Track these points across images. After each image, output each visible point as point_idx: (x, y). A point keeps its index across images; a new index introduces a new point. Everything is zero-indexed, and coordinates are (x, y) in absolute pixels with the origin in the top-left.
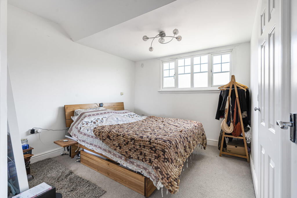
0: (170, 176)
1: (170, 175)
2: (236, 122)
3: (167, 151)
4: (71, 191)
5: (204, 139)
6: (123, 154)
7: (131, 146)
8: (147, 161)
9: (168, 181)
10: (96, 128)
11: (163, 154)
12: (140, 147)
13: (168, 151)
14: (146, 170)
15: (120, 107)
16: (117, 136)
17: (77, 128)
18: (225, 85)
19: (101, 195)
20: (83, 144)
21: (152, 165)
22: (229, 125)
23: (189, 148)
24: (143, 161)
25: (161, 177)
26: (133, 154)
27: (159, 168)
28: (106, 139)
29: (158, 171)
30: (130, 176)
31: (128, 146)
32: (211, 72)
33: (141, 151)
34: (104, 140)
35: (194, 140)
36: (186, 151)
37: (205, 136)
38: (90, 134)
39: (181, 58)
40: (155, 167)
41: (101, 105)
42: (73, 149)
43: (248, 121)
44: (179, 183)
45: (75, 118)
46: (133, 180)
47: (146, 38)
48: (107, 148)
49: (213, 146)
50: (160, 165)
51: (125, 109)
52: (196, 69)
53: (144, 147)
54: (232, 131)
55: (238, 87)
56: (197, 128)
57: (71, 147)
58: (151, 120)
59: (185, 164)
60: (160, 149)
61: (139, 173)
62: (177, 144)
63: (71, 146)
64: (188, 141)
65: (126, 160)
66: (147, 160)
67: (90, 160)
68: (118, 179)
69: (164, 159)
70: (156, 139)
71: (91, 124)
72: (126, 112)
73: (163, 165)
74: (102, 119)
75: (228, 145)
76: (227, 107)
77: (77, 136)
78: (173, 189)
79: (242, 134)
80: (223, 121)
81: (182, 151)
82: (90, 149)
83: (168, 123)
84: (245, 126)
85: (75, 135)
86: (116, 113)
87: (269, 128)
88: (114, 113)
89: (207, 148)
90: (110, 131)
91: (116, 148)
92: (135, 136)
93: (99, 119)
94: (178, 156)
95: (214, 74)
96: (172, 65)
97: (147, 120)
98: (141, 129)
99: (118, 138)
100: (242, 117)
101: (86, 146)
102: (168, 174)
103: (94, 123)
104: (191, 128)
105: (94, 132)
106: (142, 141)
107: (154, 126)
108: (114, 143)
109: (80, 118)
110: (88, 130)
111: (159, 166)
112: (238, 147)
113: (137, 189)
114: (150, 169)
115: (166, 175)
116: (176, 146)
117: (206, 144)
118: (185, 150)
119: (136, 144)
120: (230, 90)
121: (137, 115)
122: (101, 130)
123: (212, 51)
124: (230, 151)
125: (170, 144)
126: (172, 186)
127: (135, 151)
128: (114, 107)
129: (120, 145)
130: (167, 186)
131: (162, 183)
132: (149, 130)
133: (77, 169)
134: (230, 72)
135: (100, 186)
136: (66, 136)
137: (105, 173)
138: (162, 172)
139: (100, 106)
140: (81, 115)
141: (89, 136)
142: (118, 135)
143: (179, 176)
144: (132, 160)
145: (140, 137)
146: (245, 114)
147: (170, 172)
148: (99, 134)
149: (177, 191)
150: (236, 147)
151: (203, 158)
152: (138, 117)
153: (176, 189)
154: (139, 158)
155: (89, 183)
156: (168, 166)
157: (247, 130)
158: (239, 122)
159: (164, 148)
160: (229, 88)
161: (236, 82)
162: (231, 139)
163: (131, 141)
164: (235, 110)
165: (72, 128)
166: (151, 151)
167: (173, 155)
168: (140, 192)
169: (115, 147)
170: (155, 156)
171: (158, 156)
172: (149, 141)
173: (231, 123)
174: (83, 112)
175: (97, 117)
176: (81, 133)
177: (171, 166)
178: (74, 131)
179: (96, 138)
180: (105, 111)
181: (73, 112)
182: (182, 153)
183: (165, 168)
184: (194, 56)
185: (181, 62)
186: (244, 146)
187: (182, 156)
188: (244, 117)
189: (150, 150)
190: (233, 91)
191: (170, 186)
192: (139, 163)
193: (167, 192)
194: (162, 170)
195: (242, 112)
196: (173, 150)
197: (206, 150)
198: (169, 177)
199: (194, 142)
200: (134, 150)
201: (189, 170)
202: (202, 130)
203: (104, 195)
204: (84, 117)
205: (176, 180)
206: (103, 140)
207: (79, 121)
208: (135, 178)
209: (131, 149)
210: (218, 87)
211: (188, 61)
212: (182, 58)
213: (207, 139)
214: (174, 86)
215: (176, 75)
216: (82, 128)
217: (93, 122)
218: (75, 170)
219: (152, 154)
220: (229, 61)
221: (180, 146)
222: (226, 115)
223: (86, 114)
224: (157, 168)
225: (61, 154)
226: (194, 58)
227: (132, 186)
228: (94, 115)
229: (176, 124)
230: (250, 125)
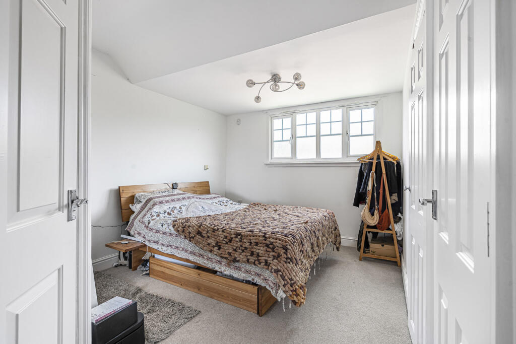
0: (295, 283)
1: (295, 280)
2: (382, 210)
3: (290, 248)
4: (148, 313)
5: (338, 235)
6: (224, 256)
7: (236, 244)
8: (262, 264)
9: (292, 289)
10: (176, 221)
11: (284, 253)
12: (250, 245)
13: (292, 248)
14: (260, 277)
15: (203, 189)
16: (214, 232)
17: (143, 222)
18: (367, 155)
19: (194, 317)
20: (155, 246)
21: (270, 268)
22: (373, 214)
23: (318, 246)
24: (255, 265)
25: (283, 283)
26: (241, 256)
27: (280, 271)
28: (195, 236)
29: (279, 275)
30: (235, 288)
31: (232, 244)
32: (346, 135)
33: (252, 250)
34: (193, 238)
35: (324, 236)
36: (313, 251)
37: (339, 231)
38: (167, 230)
39: (301, 112)
40: (274, 270)
41: (174, 186)
42: (135, 255)
43: (398, 207)
44: (306, 292)
45: (136, 208)
46: (240, 294)
47: (251, 83)
48: (197, 250)
49: (349, 247)
50: (281, 267)
51: (211, 193)
52: (325, 129)
53: (257, 244)
54: (377, 223)
55: (385, 159)
56: (327, 218)
57: (132, 254)
58: (256, 208)
59: (312, 268)
60: (279, 246)
61: (248, 282)
62: (301, 238)
63: (131, 252)
64: (316, 236)
65: (229, 265)
66: (263, 262)
67: (167, 271)
68: (216, 295)
69: (286, 259)
70: (273, 233)
71: (164, 215)
72: (214, 198)
73: (286, 266)
74: (180, 208)
75: (371, 243)
76: (370, 187)
77: (142, 235)
78: (298, 300)
79: (390, 227)
80: (364, 208)
81: (309, 250)
82: (167, 254)
83: (283, 212)
84: (395, 215)
85: (139, 233)
86: (200, 198)
87: (418, 211)
88: (197, 198)
89: (340, 249)
90: (201, 225)
91: (212, 249)
92: (241, 229)
93: (175, 208)
94: (304, 256)
95: (351, 138)
96: (287, 122)
97: (250, 209)
98: (247, 220)
99: (214, 233)
100: (391, 202)
101: (160, 249)
102: (291, 280)
103: (169, 214)
104: (319, 218)
105: (173, 227)
106: (254, 236)
107: (263, 216)
108: (208, 242)
109: (145, 207)
110: (162, 225)
111: (279, 268)
112: (385, 246)
113: (245, 306)
114: (267, 274)
115: (289, 280)
116: (302, 243)
117: (340, 243)
118: (312, 248)
119: (245, 240)
120: (375, 162)
121: (232, 202)
122: (186, 223)
123: (347, 103)
124: (374, 252)
125: (294, 238)
126: (297, 295)
127: (243, 251)
128: (195, 189)
129: (219, 244)
130: (291, 295)
131: (284, 292)
132: (259, 222)
133: (147, 285)
134: (375, 135)
135: (189, 305)
136: (123, 236)
137: (194, 288)
138: (284, 277)
139: (173, 188)
140: (146, 202)
141: (164, 233)
142: (214, 230)
143: (305, 283)
144: (237, 265)
145: (249, 231)
146: (395, 197)
147: (294, 276)
148: (184, 230)
149: (303, 303)
150: (383, 246)
151: (336, 264)
152: (235, 204)
153: (302, 300)
154: (250, 260)
155: (172, 303)
156: (292, 268)
157: (397, 220)
158: (387, 210)
159: (285, 244)
160: (373, 159)
161: (383, 150)
162: (375, 234)
163: (236, 237)
164: (381, 191)
165: (133, 223)
166: (268, 249)
167: (298, 255)
168: (250, 309)
169: (210, 247)
170: (273, 255)
171: (278, 255)
172: (264, 236)
173: (376, 211)
174: (149, 197)
175: (172, 205)
176: (151, 230)
177: (295, 268)
178: (137, 226)
179: (177, 236)
180: (184, 196)
181: (133, 197)
182: (308, 253)
183: (288, 271)
184: (321, 110)
185: (300, 118)
186: (393, 244)
187: (309, 257)
188: (394, 202)
189: (266, 247)
190: (378, 164)
191: (295, 295)
192: (248, 267)
193: (290, 306)
194: (284, 273)
195: (391, 195)
196: (297, 246)
197: (340, 251)
198: (293, 284)
199: (324, 238)
200: (241, 250)
201: (317, 280)
202: (335, 222)
203: (198, 316)
204: (154, 205)
205: (302, 287)
206: (190, 238)
207: (144, 212)
208: (242, 290)
209: (237, 248)
210: (358, 158)
211: (312, 117)
212: (303, 112)
213: (342, 237)
214: (289, 155)
215: (294, 139)
216: (152, 223)
217: (166, 213)
218: (144, 287)
219: (268, 253)
220: (373, 119)
221: (305, 242)
222: (368, 200)
223: (154, 200)
224: (277, 271)
225: (114, 266)
226: (321, 112)
227: (237, 303)
228: (167, 201)
229: (297, 214)
230: (402, 213)
